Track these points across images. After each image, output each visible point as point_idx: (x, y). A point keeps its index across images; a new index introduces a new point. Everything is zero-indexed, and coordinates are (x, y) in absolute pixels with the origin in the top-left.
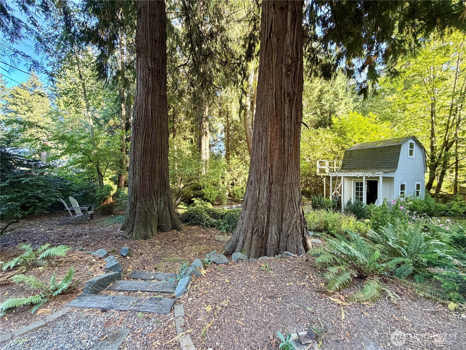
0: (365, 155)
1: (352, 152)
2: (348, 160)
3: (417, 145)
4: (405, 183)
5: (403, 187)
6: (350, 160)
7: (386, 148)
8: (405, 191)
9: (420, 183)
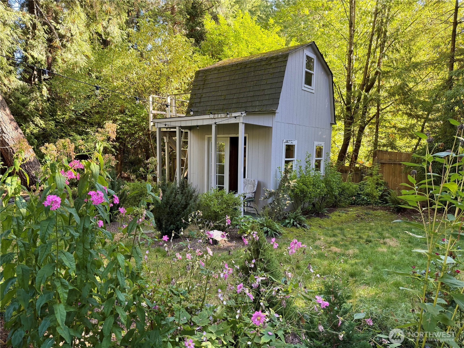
0: (227, 78)
1: (208, 73)
2: (201, 91)
3: (320, 66)
4: (295, 143)
5: (290, 151)
6: (205, 91)
7: (264, 63)
8: (295, 159)
9: (322, 144)
